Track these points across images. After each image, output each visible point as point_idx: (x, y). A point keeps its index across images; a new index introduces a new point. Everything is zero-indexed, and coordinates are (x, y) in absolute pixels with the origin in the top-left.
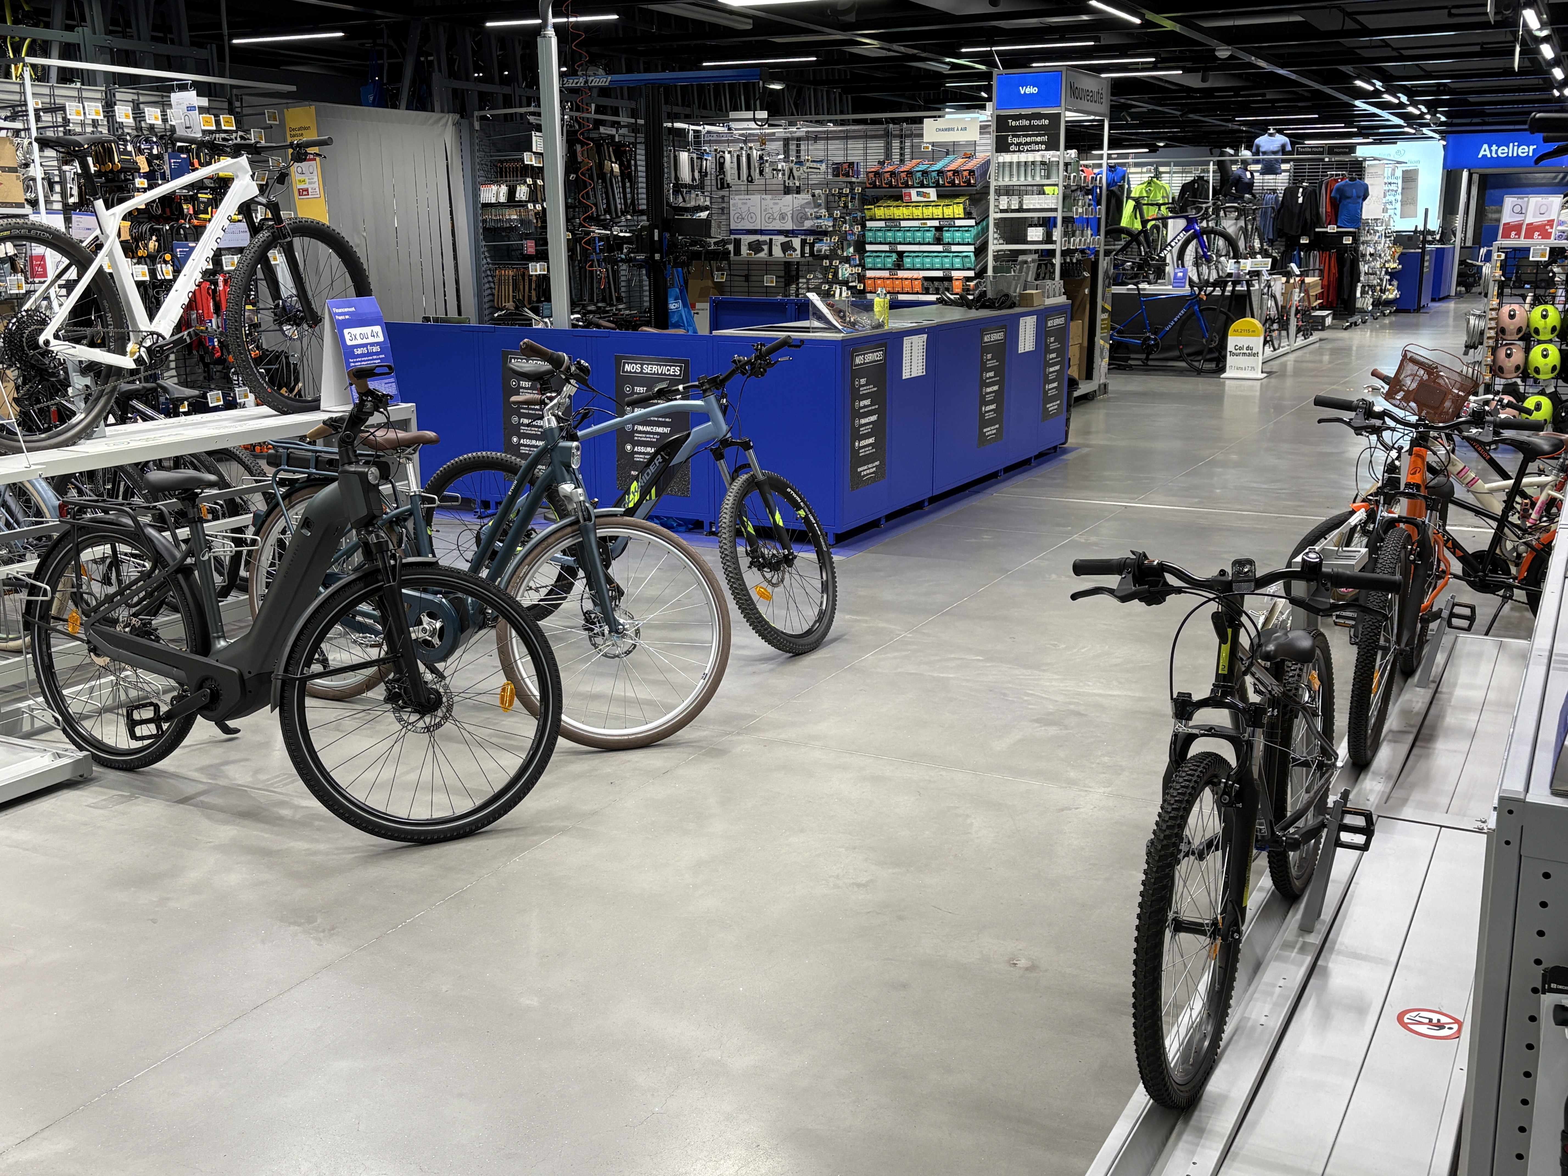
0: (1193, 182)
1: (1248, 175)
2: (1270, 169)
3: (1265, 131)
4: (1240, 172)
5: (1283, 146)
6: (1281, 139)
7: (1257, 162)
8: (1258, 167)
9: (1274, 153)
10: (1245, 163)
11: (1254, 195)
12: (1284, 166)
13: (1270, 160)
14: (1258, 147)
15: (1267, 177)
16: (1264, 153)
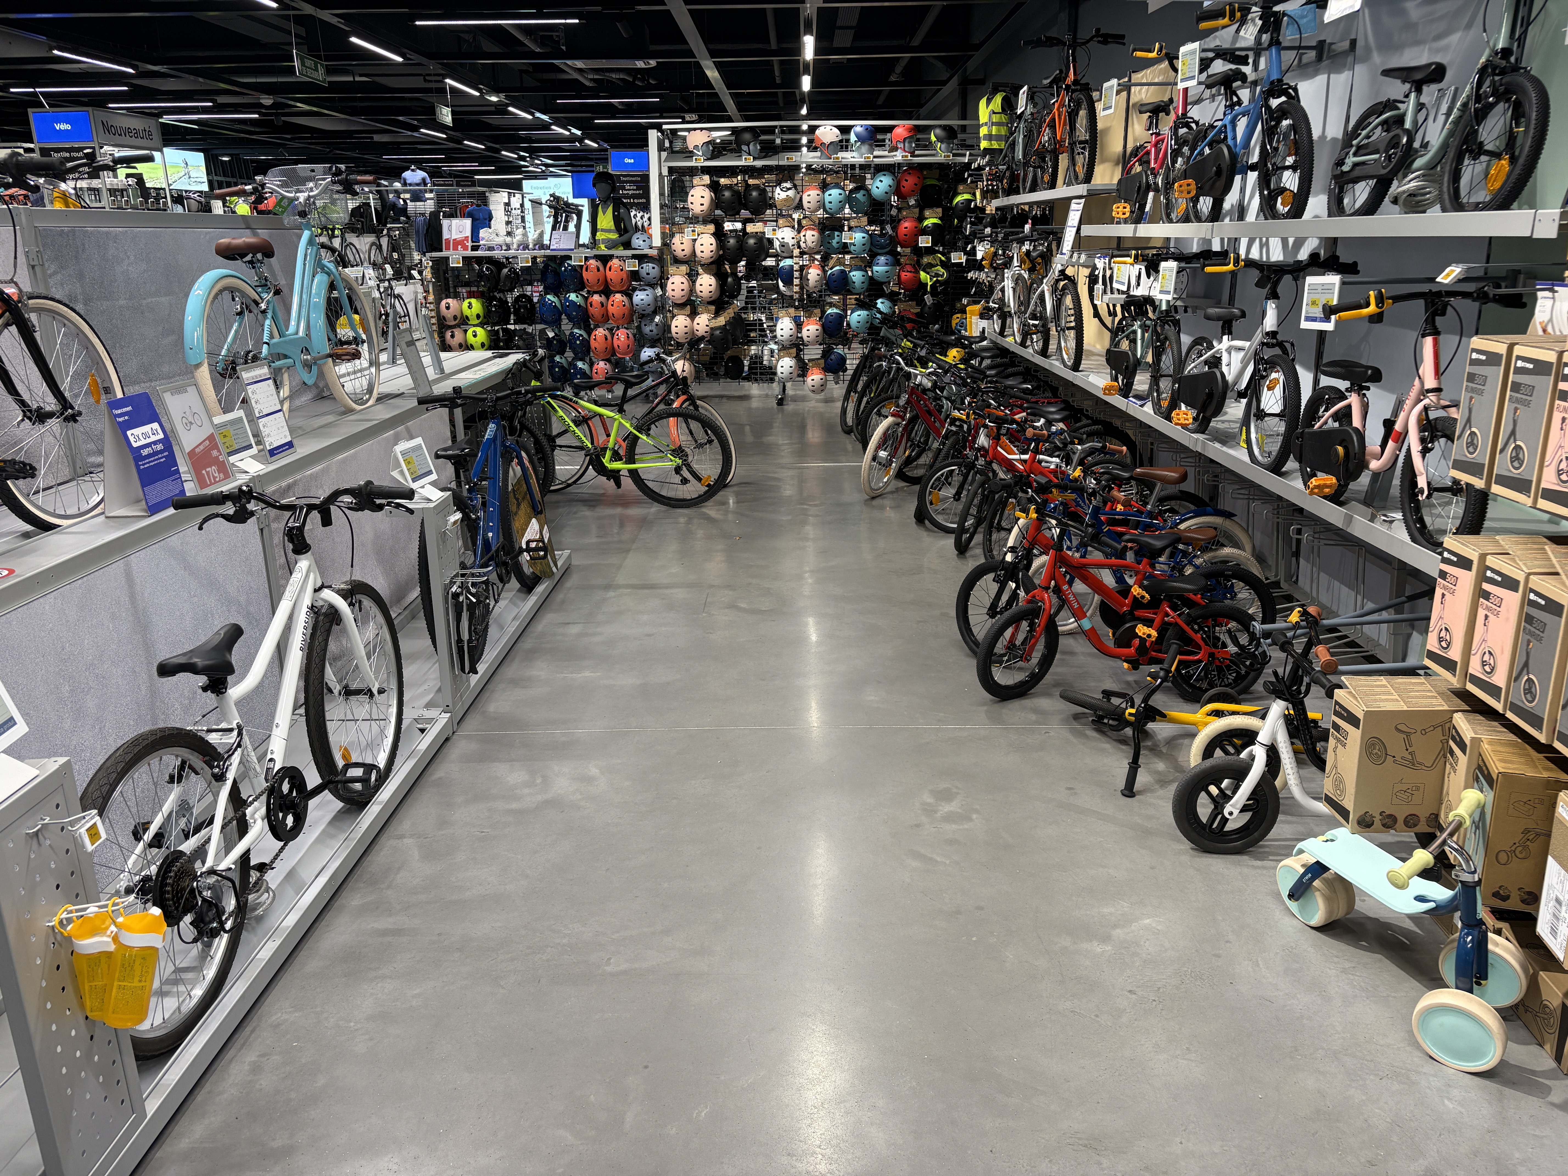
0: (359, 207)
1: (402, 202)
2: (417, 197)
3: (407, 169)
4: (394, 199)
5: (424, 180)
6: (420, 175)
7: (406, 192)
8: (408, 196)
9: (418, 185)
10: (397, 193)
11: (408, 218)
12: (428, 195)
13: (415, 191)
14: (405, 180)
15: (418, 203)
16: (410, 185)
